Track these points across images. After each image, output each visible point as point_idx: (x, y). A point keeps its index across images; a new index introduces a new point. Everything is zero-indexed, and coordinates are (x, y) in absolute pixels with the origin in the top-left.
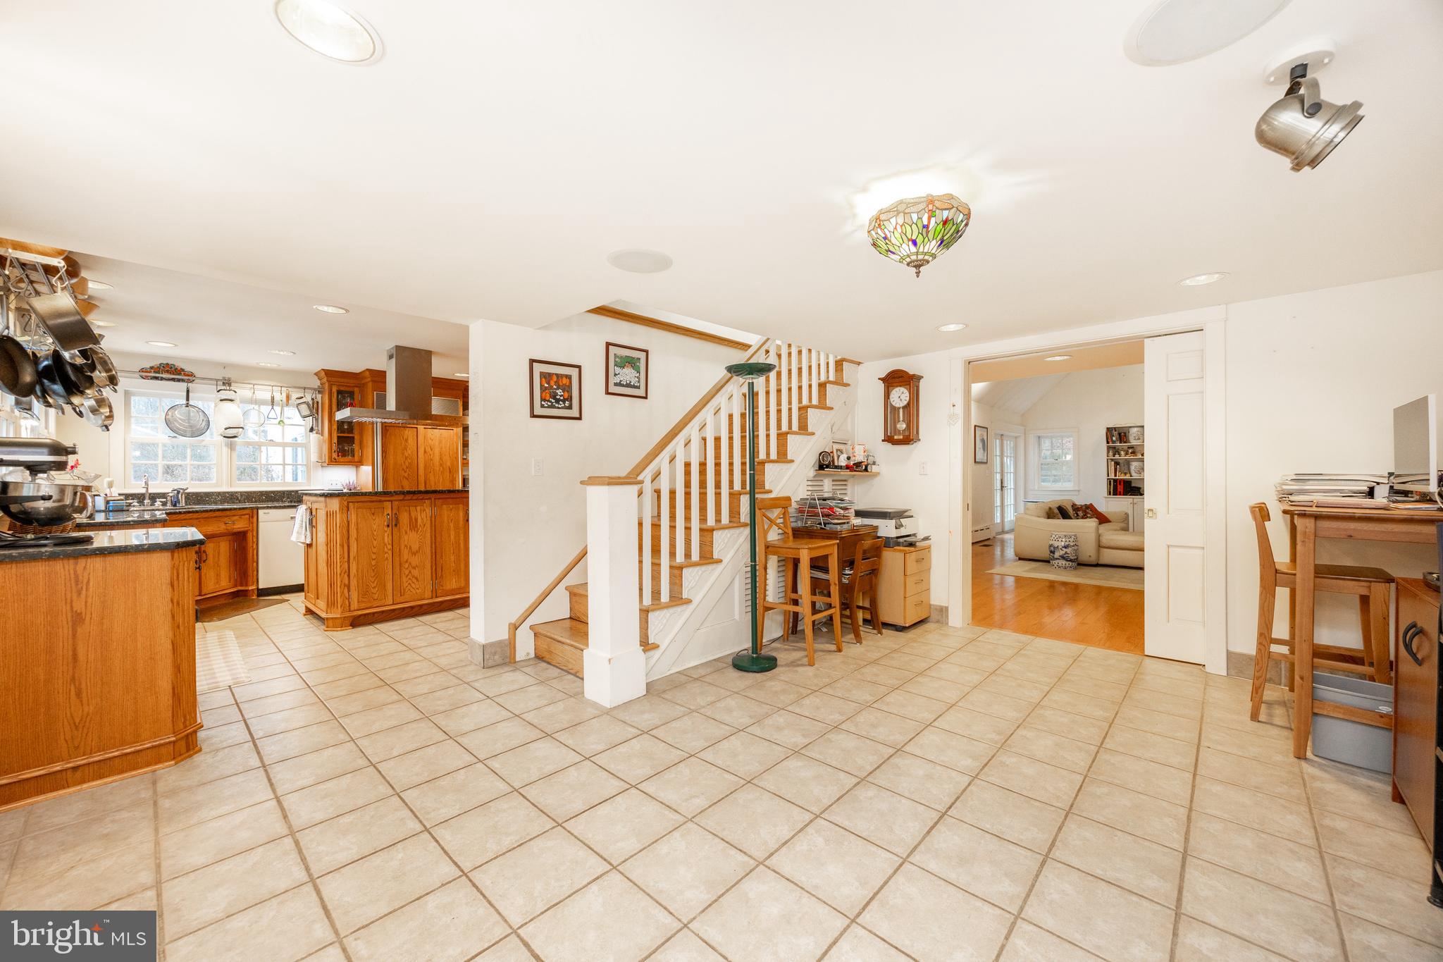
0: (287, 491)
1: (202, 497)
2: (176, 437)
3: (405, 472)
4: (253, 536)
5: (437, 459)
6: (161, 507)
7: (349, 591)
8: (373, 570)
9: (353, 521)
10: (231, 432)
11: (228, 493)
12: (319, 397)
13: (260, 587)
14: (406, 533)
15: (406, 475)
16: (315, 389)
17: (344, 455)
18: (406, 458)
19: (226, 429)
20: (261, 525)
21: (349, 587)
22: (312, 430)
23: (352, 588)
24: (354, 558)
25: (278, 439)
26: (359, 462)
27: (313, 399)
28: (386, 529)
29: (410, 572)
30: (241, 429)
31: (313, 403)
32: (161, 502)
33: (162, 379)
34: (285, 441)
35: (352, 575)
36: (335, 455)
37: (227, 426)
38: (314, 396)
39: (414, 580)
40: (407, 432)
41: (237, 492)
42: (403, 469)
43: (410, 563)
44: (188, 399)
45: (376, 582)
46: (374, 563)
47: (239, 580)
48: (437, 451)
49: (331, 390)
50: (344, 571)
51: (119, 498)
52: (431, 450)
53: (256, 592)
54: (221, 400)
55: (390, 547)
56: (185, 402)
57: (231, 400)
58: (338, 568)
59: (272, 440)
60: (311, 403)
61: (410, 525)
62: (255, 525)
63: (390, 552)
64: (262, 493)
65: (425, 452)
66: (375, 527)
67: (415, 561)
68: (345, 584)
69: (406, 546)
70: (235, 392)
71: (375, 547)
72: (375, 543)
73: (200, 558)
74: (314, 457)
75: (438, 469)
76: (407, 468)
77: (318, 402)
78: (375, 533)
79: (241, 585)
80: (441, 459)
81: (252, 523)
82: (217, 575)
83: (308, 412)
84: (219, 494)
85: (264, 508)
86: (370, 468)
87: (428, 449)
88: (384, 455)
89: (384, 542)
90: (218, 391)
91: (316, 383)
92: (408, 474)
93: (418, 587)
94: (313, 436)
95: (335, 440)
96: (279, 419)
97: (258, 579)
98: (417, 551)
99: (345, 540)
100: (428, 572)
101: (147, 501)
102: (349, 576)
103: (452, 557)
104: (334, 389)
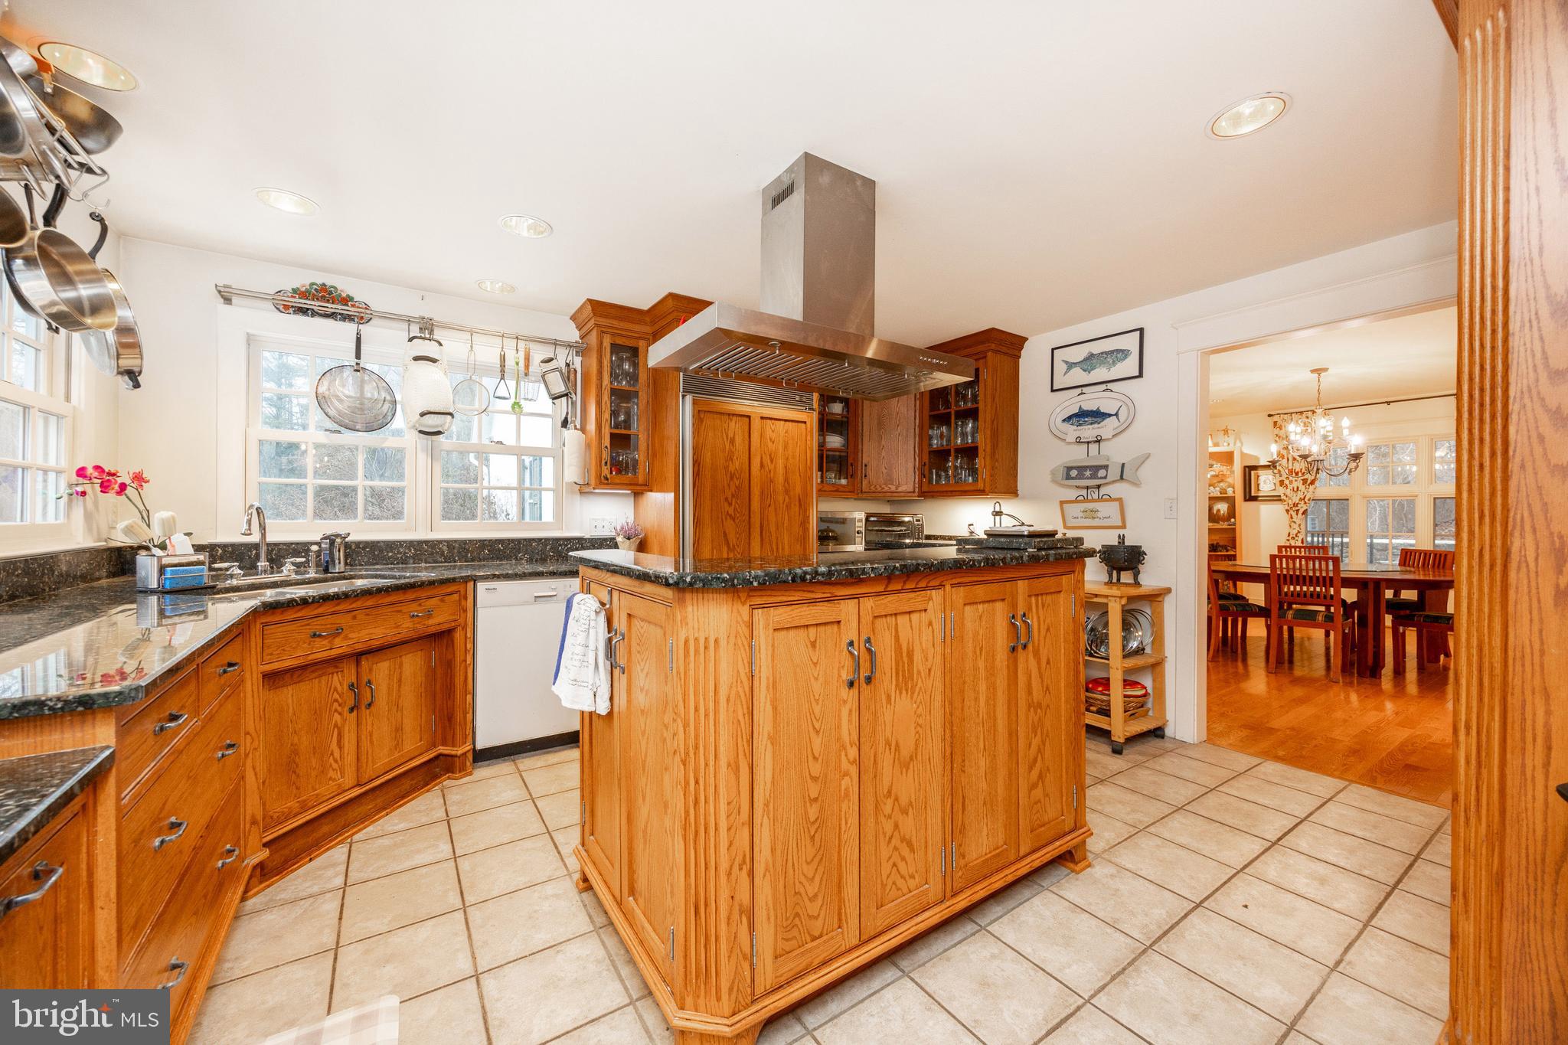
0: (525, 540)
1: (381, 551)
2: (339, 432)
3: (730, 504)
4: (466, 637)
5: (780, 479)
6: (294, 576)
7: (752, 928)
8: (813, 838)
9: (764, 676)
10: (431, 422)
11: (426, 542)
12: (577, 362)
13: (479, 746)
14: (889, 697)
15: (731, 511)
16: (569, 346)
17: (619, 472)
18: (732, 478)
19: (422, 415)
20: (481, 613)
21: (750, 914)
22: (565, 423)
23: (761, 915)
24: (767, 805)
25: (510, 440)
26: (645, 485)
27: (568, 365)
28: (844, 692)
29: (896, 826)
30: (449, 417)
31: (569, 372)
32: (293, 564)
33: (314, 314)
34: (523, 443)
35: (759, 869)
36: (606, 471)
37: (425, 410)
38: (570, 358)
39: (905, 851)
40: (732, 424)
41: (440, 542)
42: (726, 499)
43: (897, 799)
44: (358, 355)
45: (817, 879)
46: (813, 812)
47: (440, 732)
48: (780, 463)
49: (602, 343)
50: (739, 860)
51: (194, 558)
52: (772, 461)
53: (470, 756)
54: (416, 359)
55: (853, 752)
56: (353, 361)
57: (434, 361)
58: (723, 849)
59: (501, 443)
60: (564, 370)
61: (897, 674)
62: (470, 614)
63: (854, 771)
64: (483, 544)
65: (762, 465)
66: (817, 687)
67: (906, 787)
68: (741, 905)
69: (888, 743)
70: (441, 345)
71: (815, 758)
72: (817, 742)
73: (358, 698)
74: (572, 473)
75: (781, 498)
76: (733, 496)
77: (575, 371)
78: (817, 709)
79: (444, 744)
80: (786, 480)
81: (465, 611)
82: (397, 730)
83: (560, 388)
84: (411, 544)
85: (485, 578)
86: (671, 496)
87: (767, 460)
88: (696, 468)
89: (838, 739)
90: (411, 340)
91: (573, 335)
92: (735, 509)
93: (912, 870)
94: (572, 435)
95: (607, 442)
96: (513, 400)
97: (474, 733)
98: (911, 758)
99: (743, 744)
100: (935, 819)
101: (262, 564)
102: (751, 874)
103: (982, 763)
104: (607, 342)
